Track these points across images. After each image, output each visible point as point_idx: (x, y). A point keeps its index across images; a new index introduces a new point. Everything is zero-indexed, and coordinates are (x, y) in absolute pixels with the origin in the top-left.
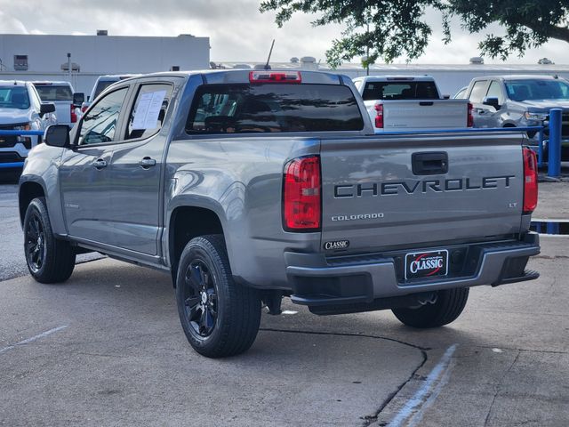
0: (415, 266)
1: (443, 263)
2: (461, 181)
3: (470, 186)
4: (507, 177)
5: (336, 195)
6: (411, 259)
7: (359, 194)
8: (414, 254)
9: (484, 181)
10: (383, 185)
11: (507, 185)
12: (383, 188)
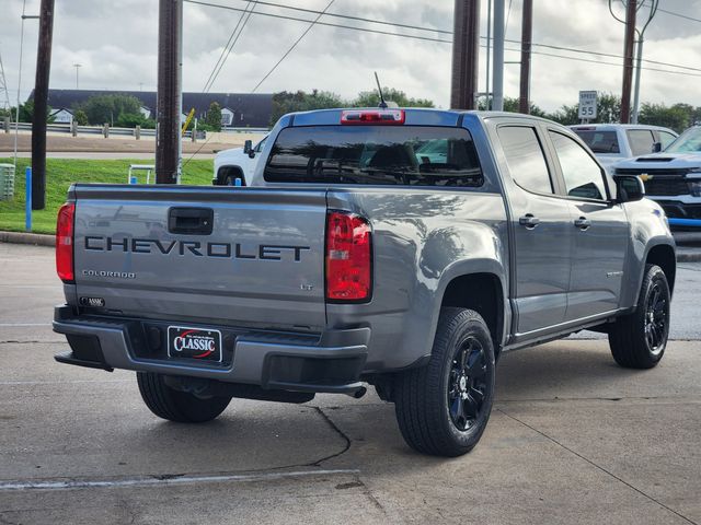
0: (180, 344)
1: (216, 345)
2: (229, 246)
3: (242, 254)
4: (297, 249)
5: (87, 247)
6: (174, 333)
7: (109, 249)
8: (179, 328)
9: (262, 251)
10: (134, 241)
11: (297, 258)
12: (134, 245)
